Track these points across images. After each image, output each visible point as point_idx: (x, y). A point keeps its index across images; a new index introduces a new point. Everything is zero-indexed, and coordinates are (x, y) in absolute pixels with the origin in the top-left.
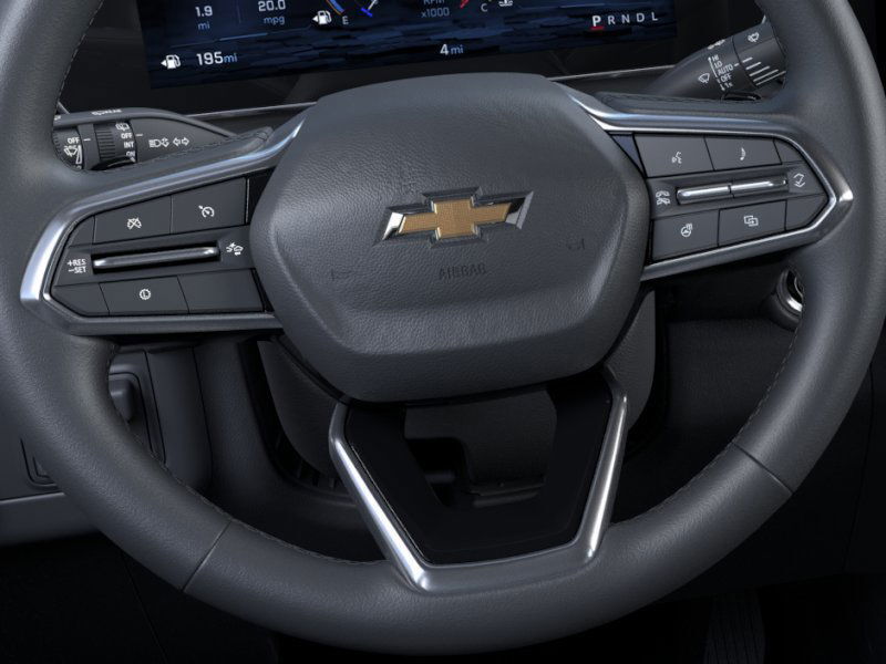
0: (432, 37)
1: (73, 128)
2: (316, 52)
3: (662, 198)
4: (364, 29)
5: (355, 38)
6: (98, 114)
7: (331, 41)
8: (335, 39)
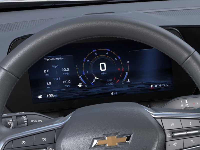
0: (109, 90)
1: (11, 117)
2: (78, 94)
3: (168, 136)
4: (91, 88)
5: (89, 90)
6: (18, 114)
7: (82, 91)
8: (83, 91)
